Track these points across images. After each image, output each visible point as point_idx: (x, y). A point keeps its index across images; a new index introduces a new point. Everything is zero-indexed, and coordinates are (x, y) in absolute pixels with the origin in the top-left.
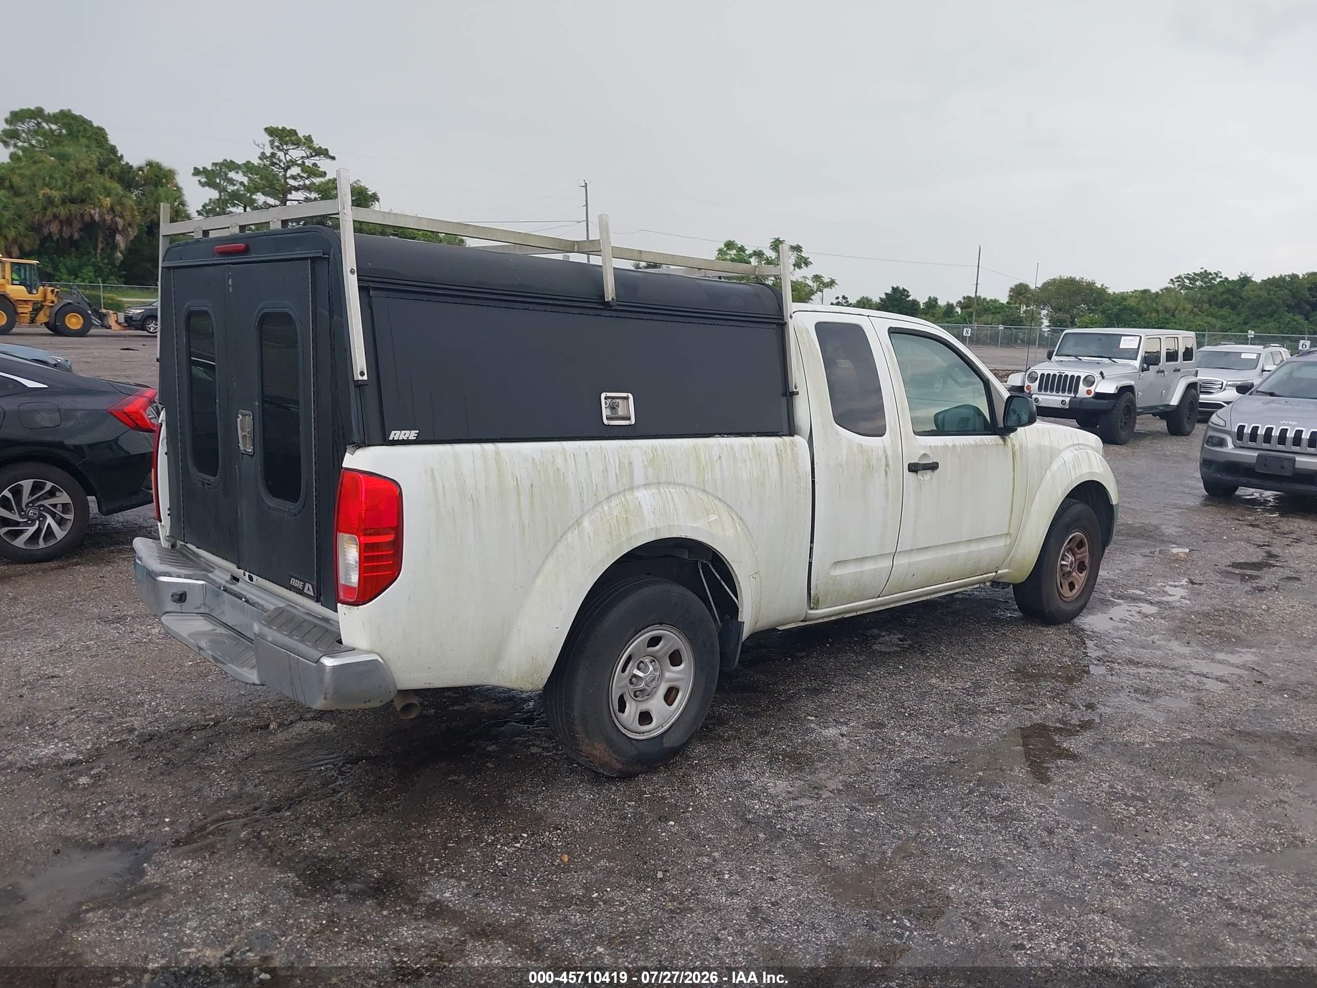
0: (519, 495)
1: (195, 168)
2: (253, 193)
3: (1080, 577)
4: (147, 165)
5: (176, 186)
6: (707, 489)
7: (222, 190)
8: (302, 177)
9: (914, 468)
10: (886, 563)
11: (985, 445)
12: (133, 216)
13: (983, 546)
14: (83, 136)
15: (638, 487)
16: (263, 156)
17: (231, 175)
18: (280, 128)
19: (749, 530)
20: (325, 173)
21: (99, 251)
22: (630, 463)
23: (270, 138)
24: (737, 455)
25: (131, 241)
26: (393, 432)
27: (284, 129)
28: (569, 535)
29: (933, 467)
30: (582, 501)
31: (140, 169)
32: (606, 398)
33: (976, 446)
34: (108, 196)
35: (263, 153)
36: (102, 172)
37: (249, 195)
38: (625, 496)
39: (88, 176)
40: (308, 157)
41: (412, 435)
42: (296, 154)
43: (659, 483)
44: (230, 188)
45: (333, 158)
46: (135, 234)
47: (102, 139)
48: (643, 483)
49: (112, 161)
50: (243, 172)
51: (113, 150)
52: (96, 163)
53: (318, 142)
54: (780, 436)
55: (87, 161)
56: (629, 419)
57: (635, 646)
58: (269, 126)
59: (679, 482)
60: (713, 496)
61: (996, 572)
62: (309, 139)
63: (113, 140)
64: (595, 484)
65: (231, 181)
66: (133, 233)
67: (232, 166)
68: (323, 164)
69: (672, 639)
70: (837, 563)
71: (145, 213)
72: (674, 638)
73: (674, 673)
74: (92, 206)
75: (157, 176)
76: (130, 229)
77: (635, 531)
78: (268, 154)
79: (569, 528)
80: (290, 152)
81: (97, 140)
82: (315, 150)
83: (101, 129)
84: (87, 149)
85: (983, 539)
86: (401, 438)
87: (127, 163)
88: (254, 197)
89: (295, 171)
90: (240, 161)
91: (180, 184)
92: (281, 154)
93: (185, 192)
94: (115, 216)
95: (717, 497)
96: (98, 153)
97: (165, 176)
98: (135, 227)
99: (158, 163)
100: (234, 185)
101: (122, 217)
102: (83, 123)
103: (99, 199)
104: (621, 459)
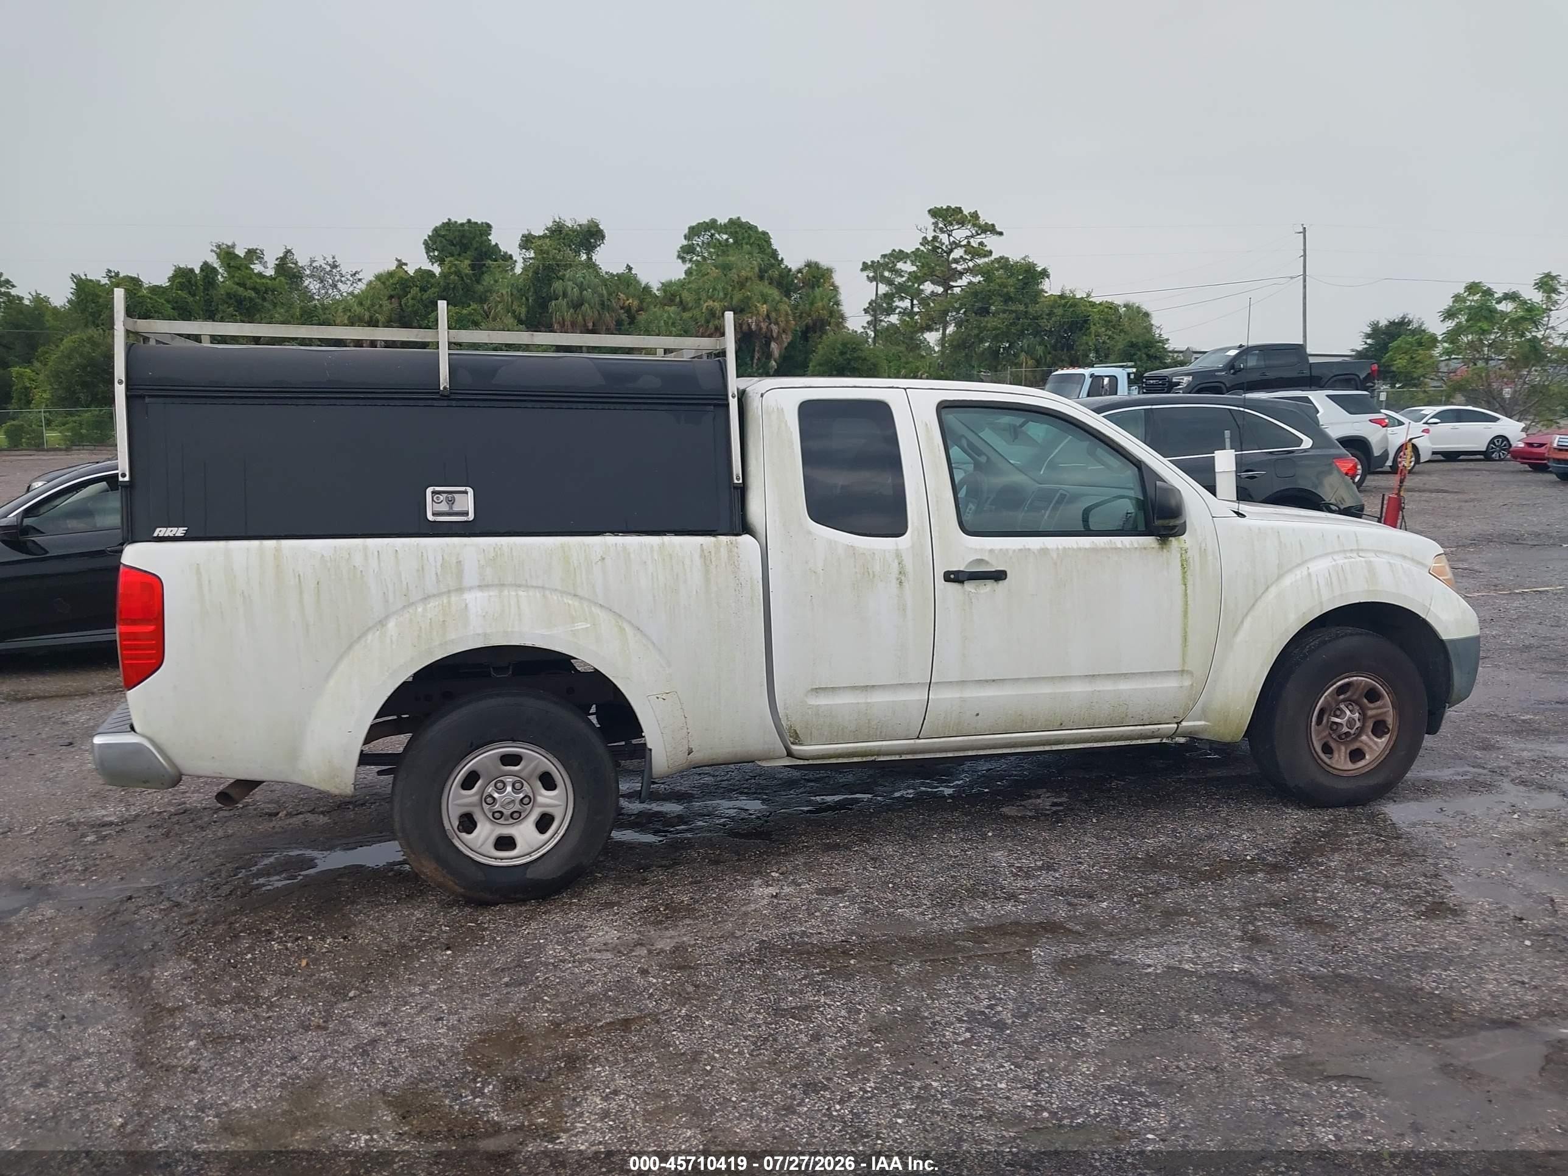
0: (301, 593)
1: (864, 263)
2: (922, 283)
3: (1376, 743)
4: (806, 266)
5: (833, 285)
6: (580, 592)
7: (890, 282)
8: (965, 260)
9: (954, 577)
10: (918, 696)
11: (1116, 549)
12: (787, 322)
13: (1124, 686)
14: (747, 244)
15: (471, 589)
16: (925, 241)
17: (900, 265)
18: (945, 207)
19: (653, 643)
20: (991, 252)
21: (755, 361)
22: (459, 563)
23: (933, 220)
24: (632, 556)
25: (786, 348)
26: (158, 530)
27: (949, 208)
28: (370, 637)
29: (999, 576)
30: (387, 601)
31: (800, 271)
32: (433, 492)
33: (1095, 550)
34: (765, 303)
35: (925, 238)
36: (761, 278)
37: (916, 285)
38: (449, 597)
39: (748, 284)
40: (972, 236)
41: (180, 532)
42: (960, 234)
43: (503, 585)
44: (899, 280)
45: (1001, 234)
46: (789, 340)
47: (764, 243)
48: (478, 584)
49: (772, 265)
50: (911, 261)
51: (774, 254)
52: (757, 269)
53: (985, 218)
54: (714, 535)
55: (748, 269)
56: (466, 514)
57: (477, 762)
58: (933, 207)
59: (535, 584)
60: (589, 601)
61: (1178, 723)
62: (975, 216)
63: (775, 244)
64: (404, 583)
65: (899, 273)
66: (787, 339)
67: (900, 255)
68: (990, 242)
69: (536, 759)
70: (817, 690)
71: (801, 317)
72: (538, 758)
73: (547, 799)
74: (750, 315)
75: (814, 277)
76: (784, 336)
77: (452, 636)
78: (930, 239)
79: (370, 629)
80: (954, 233)
81: (758, 245)
82: (980, 227)
83: (765, 233)
84: (750, 256)
85: (1125, 676)
86: (166, 535)
87: (787, 266)
88: (921, 287)
89: (958, 253)
90: (908, 250)
91: (837, 283)
92: (944, 238)
93: (841, 290)
94: (770, 324)
95: (596, 604)
96: (759, 260)
97: (823, 276)
98: (789, 333)
99: (816, 263)
100: (903, 276)
101: (777, 323)
102: (750, 228)
103: (756, 306)
104: (446, 557)
